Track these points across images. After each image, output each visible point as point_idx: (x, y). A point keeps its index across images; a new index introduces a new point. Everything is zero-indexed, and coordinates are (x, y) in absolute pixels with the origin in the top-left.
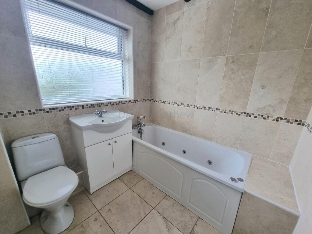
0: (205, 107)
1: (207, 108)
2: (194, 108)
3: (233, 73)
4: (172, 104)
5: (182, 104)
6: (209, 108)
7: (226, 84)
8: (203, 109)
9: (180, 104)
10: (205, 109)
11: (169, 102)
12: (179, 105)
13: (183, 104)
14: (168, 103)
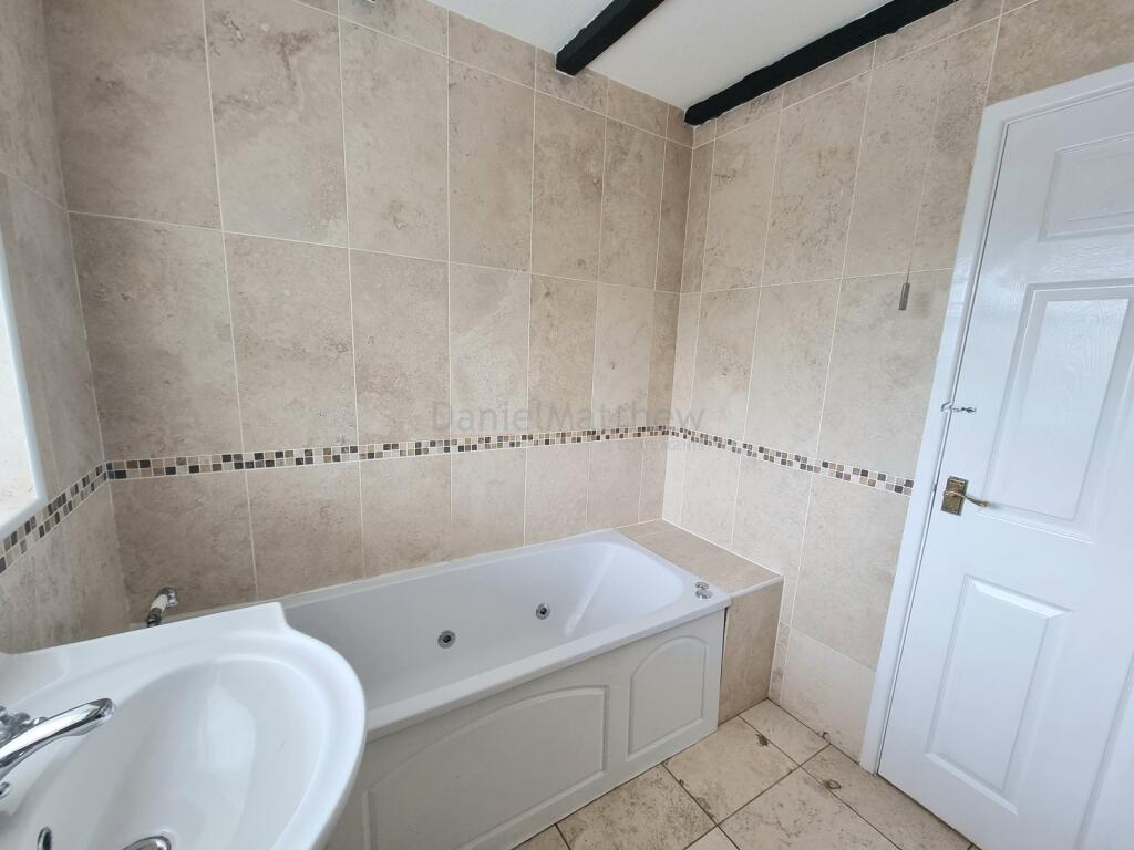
0: (488, 440)
1: (494, 441)
2: (447, 450)
3: (552, 326)
4: (326, 460)
5: (386, 447)
6: (500, 438)
7: (540, 359)
8: (481, 446)
9: (378, 448)
10: (487, 447)
11: (308, 453)
12: (371, 456)
13: (395, 446)
14: (299, 462)
